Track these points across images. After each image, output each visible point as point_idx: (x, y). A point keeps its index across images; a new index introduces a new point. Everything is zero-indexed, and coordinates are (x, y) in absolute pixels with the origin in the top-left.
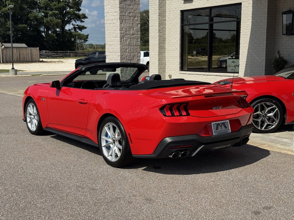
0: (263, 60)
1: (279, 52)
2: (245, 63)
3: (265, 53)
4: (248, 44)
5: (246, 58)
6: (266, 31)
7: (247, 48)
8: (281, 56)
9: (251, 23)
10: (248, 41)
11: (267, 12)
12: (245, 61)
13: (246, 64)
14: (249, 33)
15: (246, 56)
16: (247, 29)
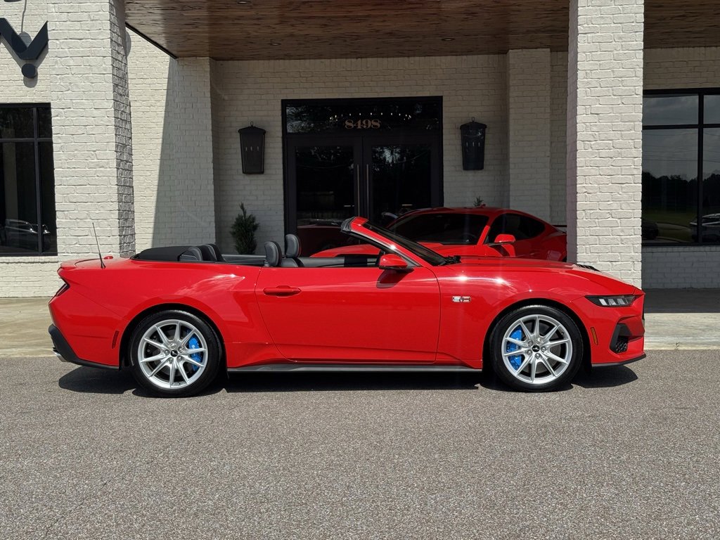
0: (210, 223)
1: (242, 207)
2: (151, 231)
3: (213, 208)
4: (156, 189)
5: (152, 220)
6: (212, 165)
7: (154, 198)
8: (248, 214)
9: (160, 147)
10: (156, 184)
11: (210, 127)
12: (152, 225)
13: (154, 234)
14: (157, 168)
15: (153, 216)
16: (150, 158)
